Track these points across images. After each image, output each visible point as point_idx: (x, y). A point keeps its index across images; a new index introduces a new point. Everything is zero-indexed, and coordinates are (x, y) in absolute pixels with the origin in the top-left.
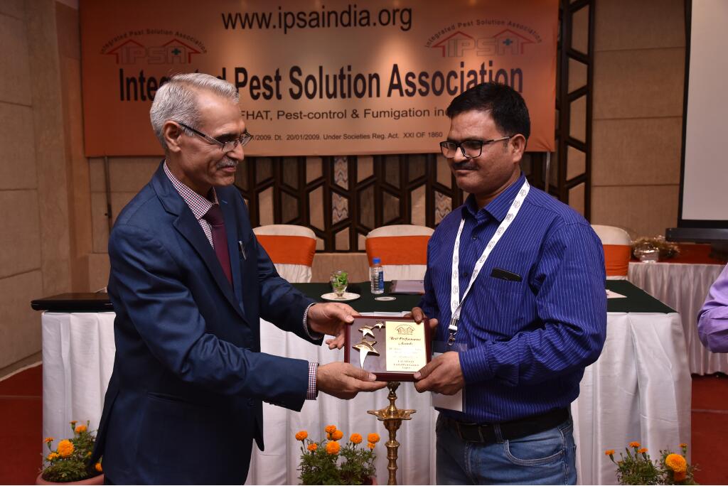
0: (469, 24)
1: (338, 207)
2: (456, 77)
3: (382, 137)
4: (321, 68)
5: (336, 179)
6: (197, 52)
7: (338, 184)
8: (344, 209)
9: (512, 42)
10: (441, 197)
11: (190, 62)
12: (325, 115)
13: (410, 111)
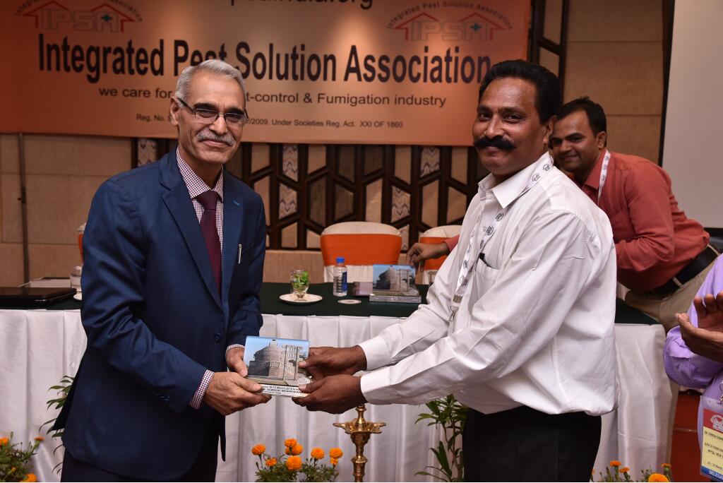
0: (435, 5)
1: (285, 200)
2: (419, 62)
3: (337, 125)
4: (271, 46)
5: (284, 169)
6: (131, 20)
7: (287, 174)
8: (293, 202)
9: (480, 27)
10: (399, 192)
11: (122, 30)
12: (274, 98)
13: (368, 97)
